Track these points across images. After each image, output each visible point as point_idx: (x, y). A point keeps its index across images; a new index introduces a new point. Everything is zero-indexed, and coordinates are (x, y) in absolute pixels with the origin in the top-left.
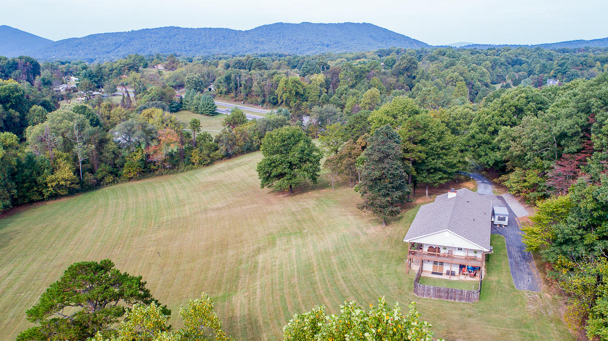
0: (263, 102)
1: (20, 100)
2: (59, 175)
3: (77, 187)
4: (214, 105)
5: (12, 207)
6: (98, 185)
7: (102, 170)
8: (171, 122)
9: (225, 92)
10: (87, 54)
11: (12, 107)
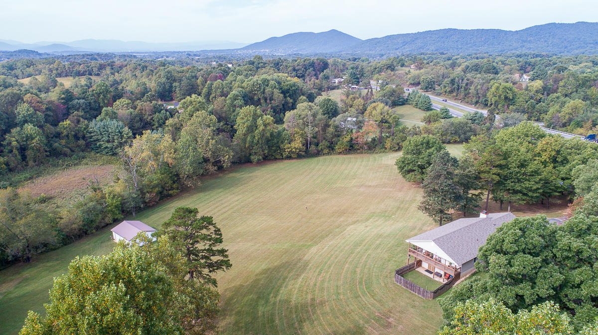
0: (477, 102)
1: (295, 92)
2: (293, 145)
3: (303, 153)
4: (429, 102)
5: (262, 160)
6: (318, 154)
7: (323, 144)
8: (388, 114)
9: (449, 91)
10: (381, 50)
11: (290, 96)
